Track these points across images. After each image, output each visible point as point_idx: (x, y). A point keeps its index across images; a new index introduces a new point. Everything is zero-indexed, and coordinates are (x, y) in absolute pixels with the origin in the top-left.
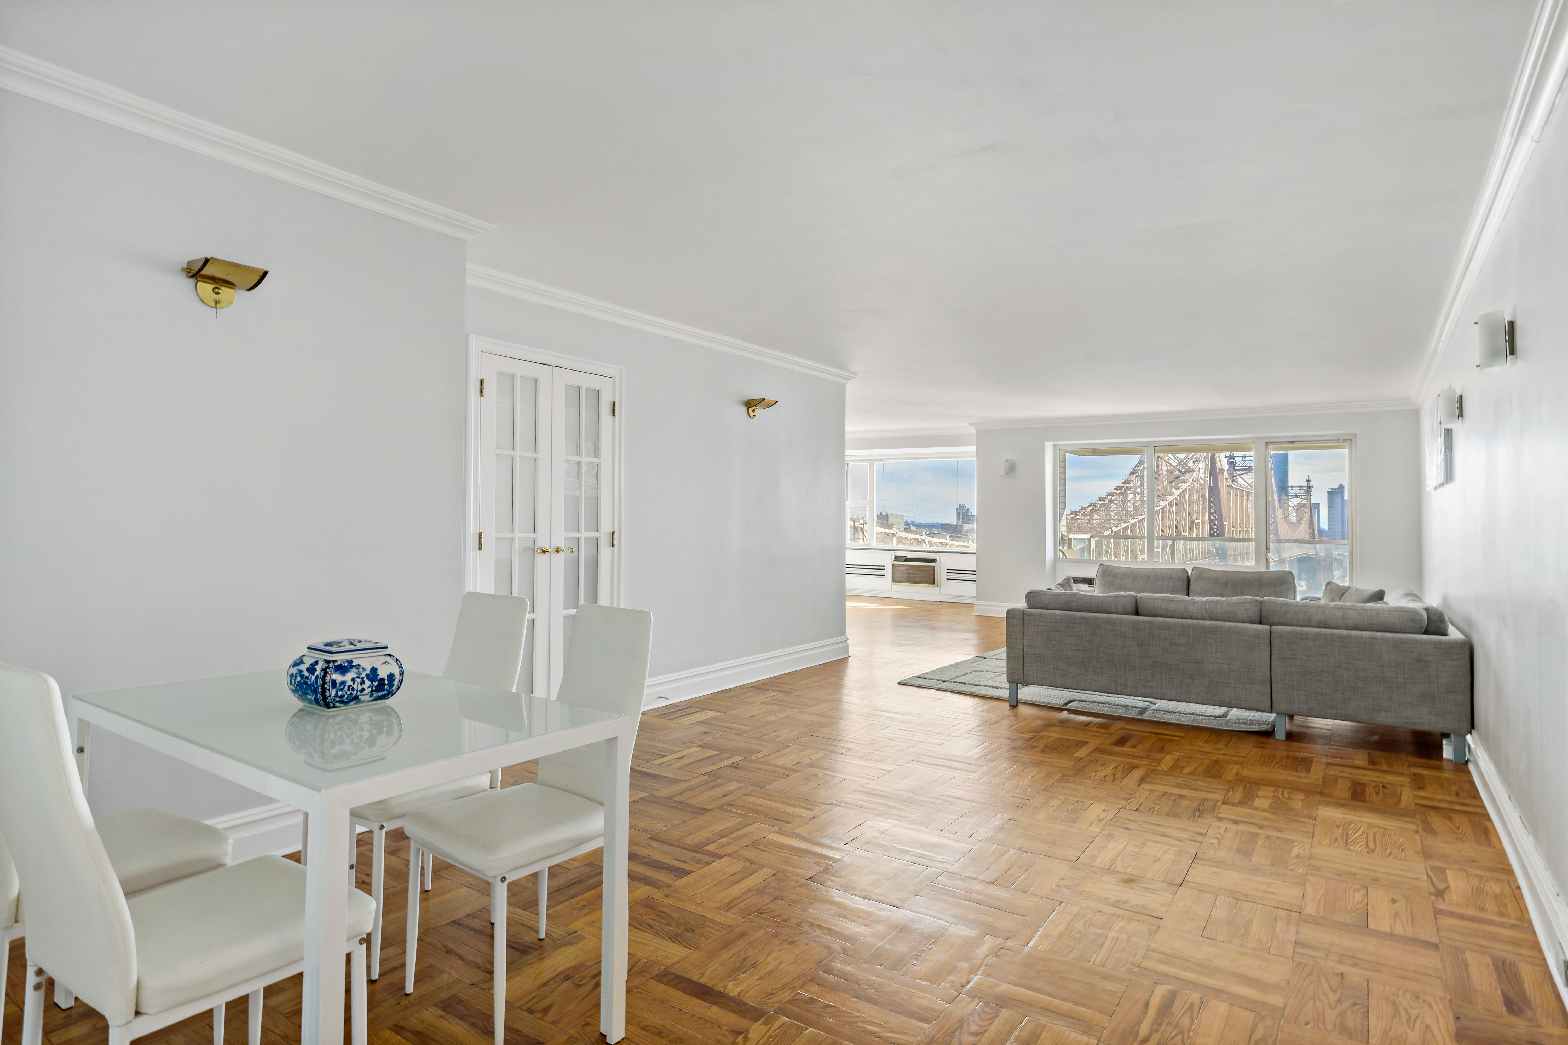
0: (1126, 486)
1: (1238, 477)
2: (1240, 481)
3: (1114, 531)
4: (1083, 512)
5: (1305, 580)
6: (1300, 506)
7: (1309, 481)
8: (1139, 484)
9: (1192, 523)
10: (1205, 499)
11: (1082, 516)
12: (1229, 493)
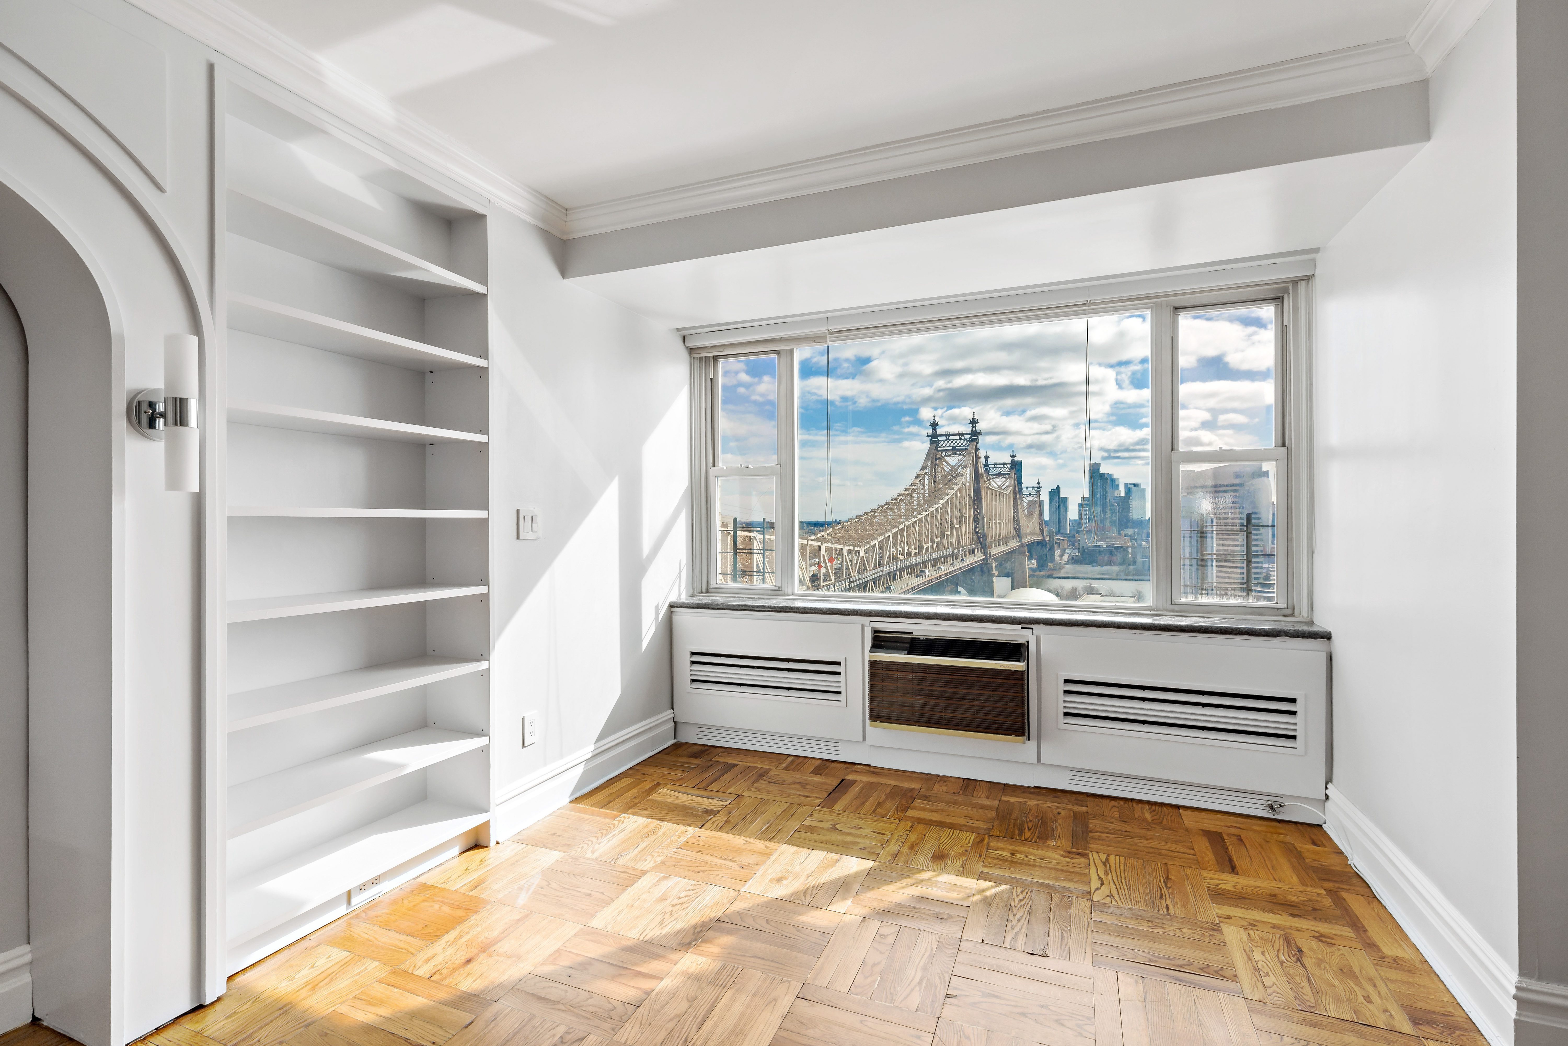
0: (912, 488)
1: (991, 480)
2: (993, 483)
3: (906, 525)
4: (880, 509)
5: (1035, 559)
6: (1031, 504)
7: (1039, 483)
8: (921, 487)
9: (962, 517)
10: (970, 498)
11: (880, 513)
12: (987, 493)
